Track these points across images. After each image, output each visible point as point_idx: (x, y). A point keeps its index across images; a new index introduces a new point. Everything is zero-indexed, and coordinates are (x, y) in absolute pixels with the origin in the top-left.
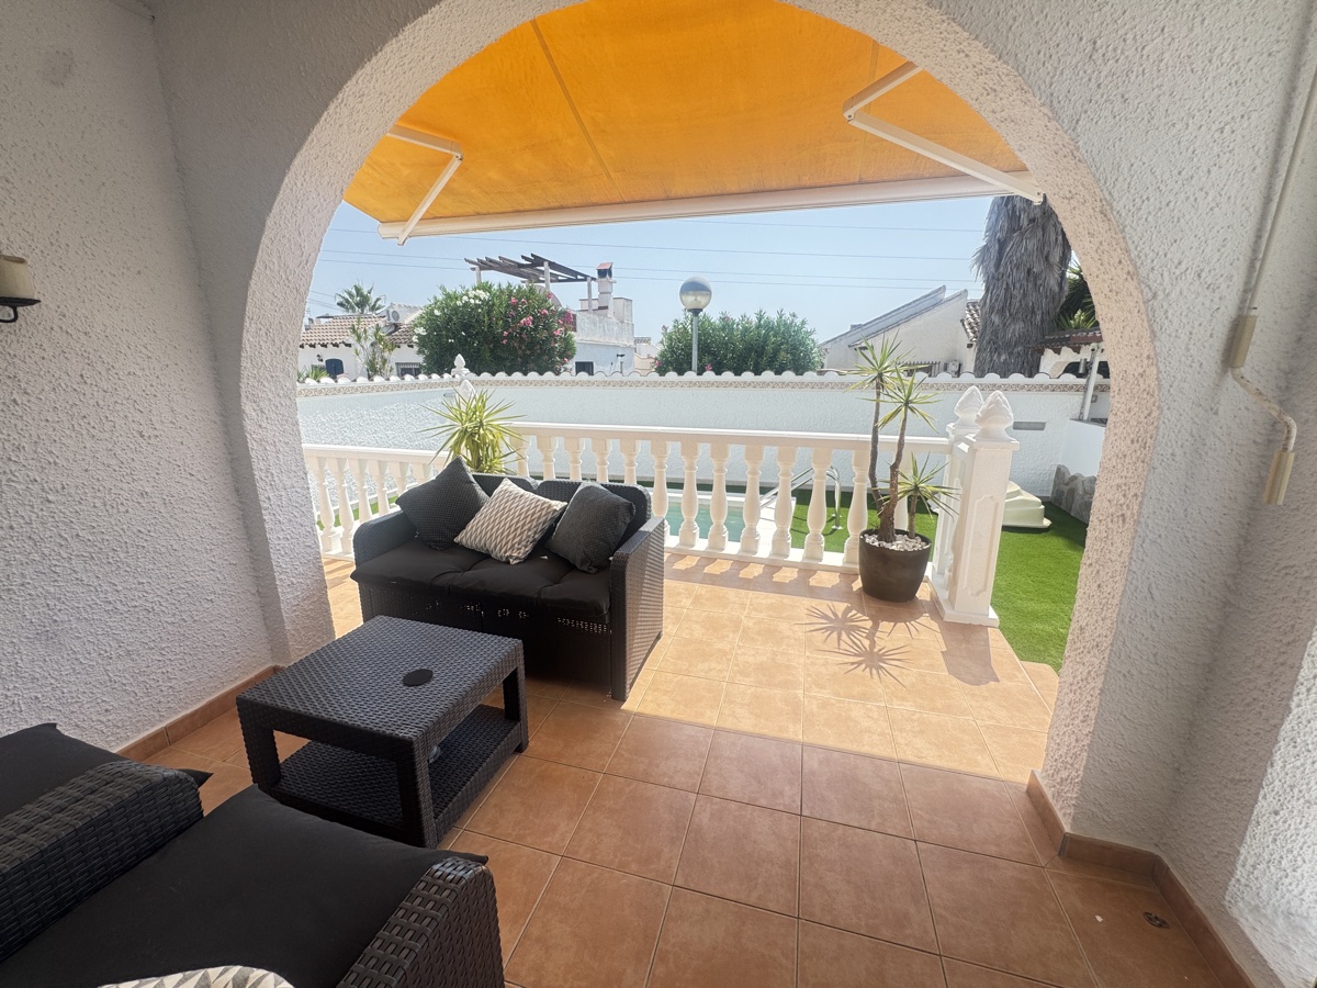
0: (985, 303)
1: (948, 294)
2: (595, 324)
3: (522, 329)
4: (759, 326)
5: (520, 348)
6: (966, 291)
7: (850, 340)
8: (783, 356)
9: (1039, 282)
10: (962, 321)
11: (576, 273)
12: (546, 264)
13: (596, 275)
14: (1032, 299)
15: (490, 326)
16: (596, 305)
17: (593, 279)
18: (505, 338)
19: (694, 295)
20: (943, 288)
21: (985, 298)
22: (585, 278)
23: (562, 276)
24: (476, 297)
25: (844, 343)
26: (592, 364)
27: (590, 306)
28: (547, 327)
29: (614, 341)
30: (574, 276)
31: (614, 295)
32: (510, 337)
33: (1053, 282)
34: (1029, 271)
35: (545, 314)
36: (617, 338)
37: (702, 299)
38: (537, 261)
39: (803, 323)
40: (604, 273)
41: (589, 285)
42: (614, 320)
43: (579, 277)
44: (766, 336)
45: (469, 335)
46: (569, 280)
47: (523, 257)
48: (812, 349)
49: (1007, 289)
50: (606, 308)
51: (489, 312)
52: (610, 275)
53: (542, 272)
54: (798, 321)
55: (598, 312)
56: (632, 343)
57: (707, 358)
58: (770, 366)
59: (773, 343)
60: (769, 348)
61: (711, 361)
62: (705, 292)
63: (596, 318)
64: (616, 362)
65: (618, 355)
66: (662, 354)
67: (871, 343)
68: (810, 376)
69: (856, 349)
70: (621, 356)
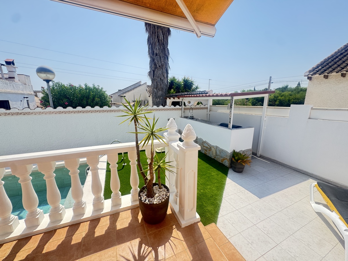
1: (142, 83)
2: (8, 84)
4: (86, 89)
6: (146, 83)
7: (119, 94)
8: (97, 99)
9: (163, 82)
10: (146, 90)
13: (4, 64)
14: (162, 85)
19: (44, 74)
25: (117, 95)
26: (8, 101)
27: (2, 76)
31: (17, 73)
33: (166, 82)
34: (161, 78)
36: (22, 91)
37: (50, 76)
39: (102, 88)
40: (10, 63)
42: (20, 83)
44: (89, 92)
48: (107, 97)
49: (157, 83)
50: (13, 78)
52: (14, 64)
54: (100, 88)
55: (8, 79)
56: (33, 93)
57: (65, 100)
58: (92, 102)
59: (92, 95)
60: (91, 97)
61: (67, 101)
62: (51, 73)
63: (7, 81)
64: (24, 100)
65: (24, 98)
66: (43, 98)
67: (124, 95)
68: (106, 108)
69: (121, 97)
70: (27, 98)
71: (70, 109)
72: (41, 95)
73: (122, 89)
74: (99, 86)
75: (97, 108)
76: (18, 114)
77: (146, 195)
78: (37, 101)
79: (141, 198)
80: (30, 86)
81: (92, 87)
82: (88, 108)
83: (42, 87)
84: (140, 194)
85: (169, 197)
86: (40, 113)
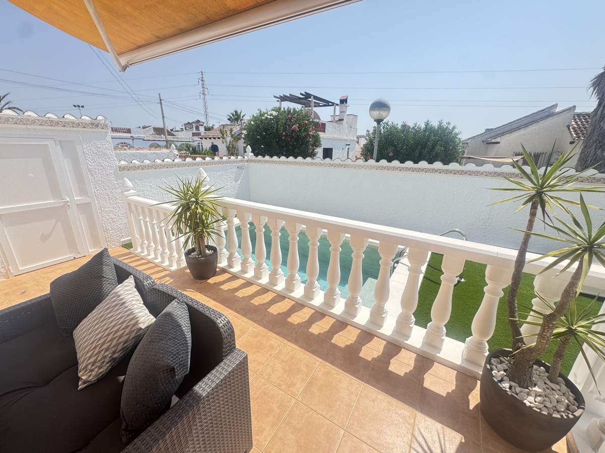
0: (596, 114)
1: (558, 110)
2: (335, 128)
3: (293, 131)
4: (425, 131)
5: (291, 141)
6: (574, 107)
7: (484, 138)
8: (438, 148)
10: (568, 127)
11: (328, 102)
12: (312, 97)
13: (339, 103)
15: (277, 130)
16: (337, 119)
17: (337, 105)
18: (284, 136)
19: (378, 110)
20: (555, 106)
21: (596, 111)
22: (333, 104)
23: (322, 103)
24: (271, 115)
25: (480, 139)
26: (332, 149)
27: (334, 119)
28: (306, 130)
29: (345, 138)
30: (327, 103)
31: (348, 113)
32: (286, 135)
35: (306, 123)
36: (347, 136)
37: (383, 113)
38: (308, 96)
39: (454, 128)
40: (343, 101)
41: (335, 108)
42: (346, 126)
43: (330, 104)
44: (429, 136)
45: (266, 135)
46: (325, 106)
47: (301, 94)
48: (458, 144)
50: (343, 120)
51: (277, 122)
52: (346, 102)
53: (310, 101)
54: (451, 127)
55: (338, 122)
56: (355, 139)
57: (391, 149)
58: (429, 154)
59: (433, 140)
60: (430, 144)
61: (393, 150)
62: (386, 108)
63: (336, 125)
64: (345, 148)
65: (346, 145)
66: (365, 146)
67: (498, 140)
68: (454, 166)
69: (487, 143)
70: (349, 145)
71: (396, 163)
72: (363, 142)
73: (494, 128)
74: (449, 124)
75: (438, 165)
76: (340, 166)
77: (505, 371)
78: (358, 149)
79: (492, 370)
80: (355, 129)
81: (436, 127)
82: (423, 164)
83: (368, 131)
84: (490, 360)
85: (576, 419)
86: (360, 167)
